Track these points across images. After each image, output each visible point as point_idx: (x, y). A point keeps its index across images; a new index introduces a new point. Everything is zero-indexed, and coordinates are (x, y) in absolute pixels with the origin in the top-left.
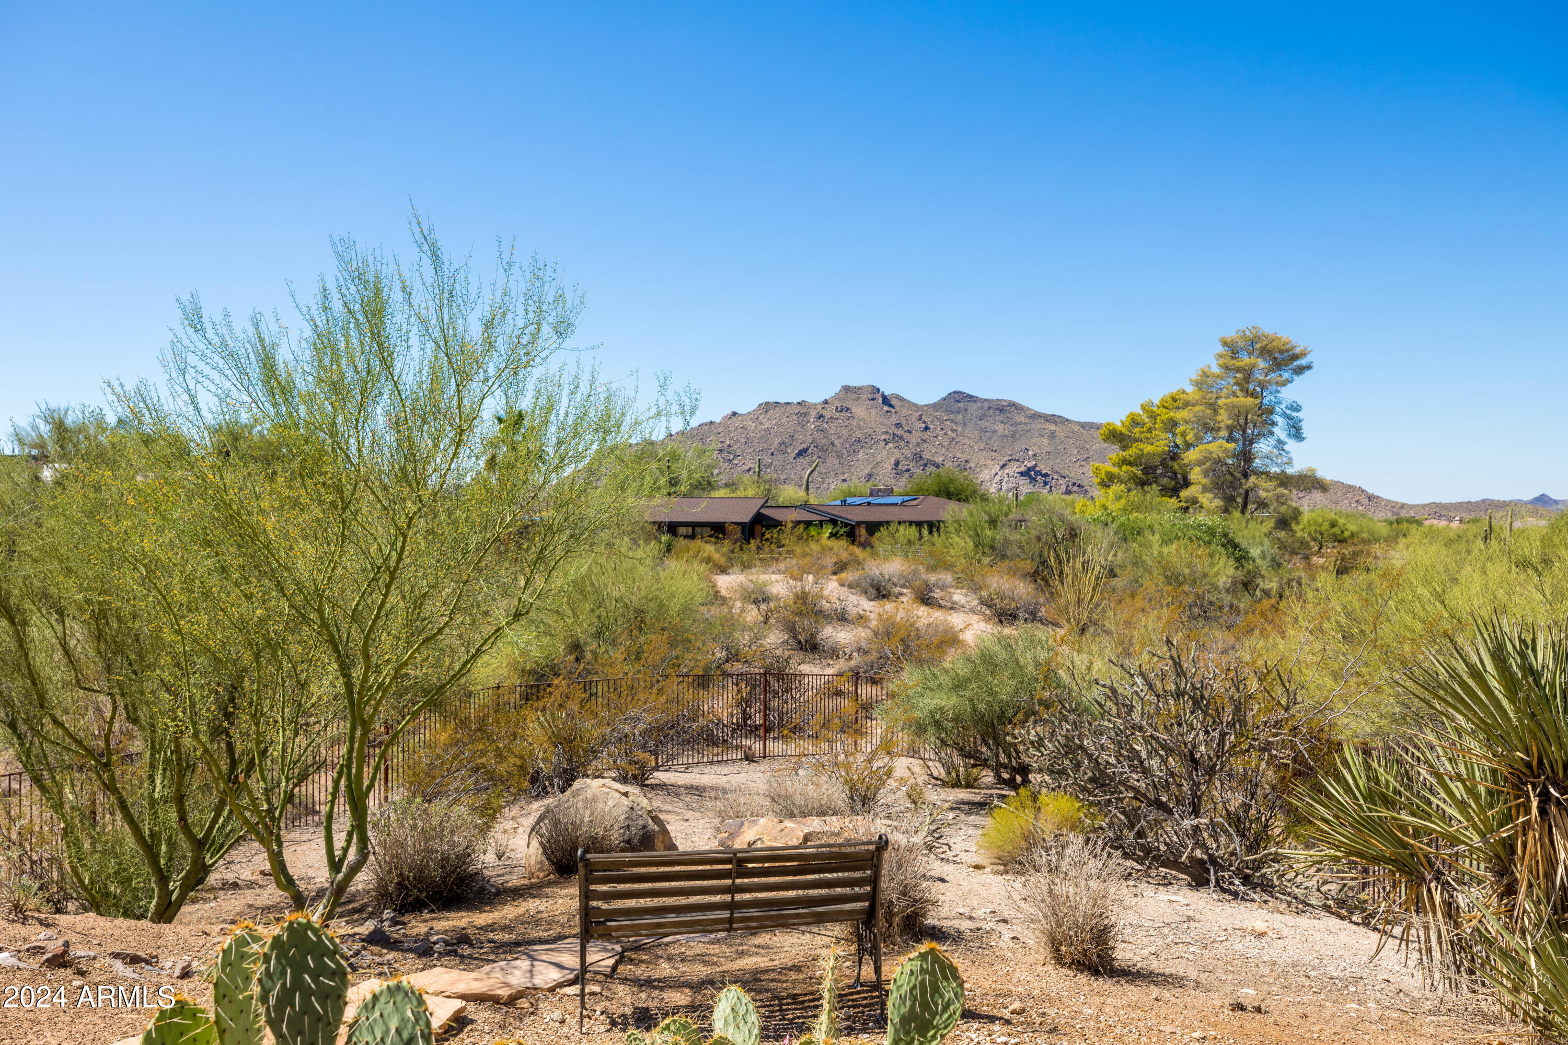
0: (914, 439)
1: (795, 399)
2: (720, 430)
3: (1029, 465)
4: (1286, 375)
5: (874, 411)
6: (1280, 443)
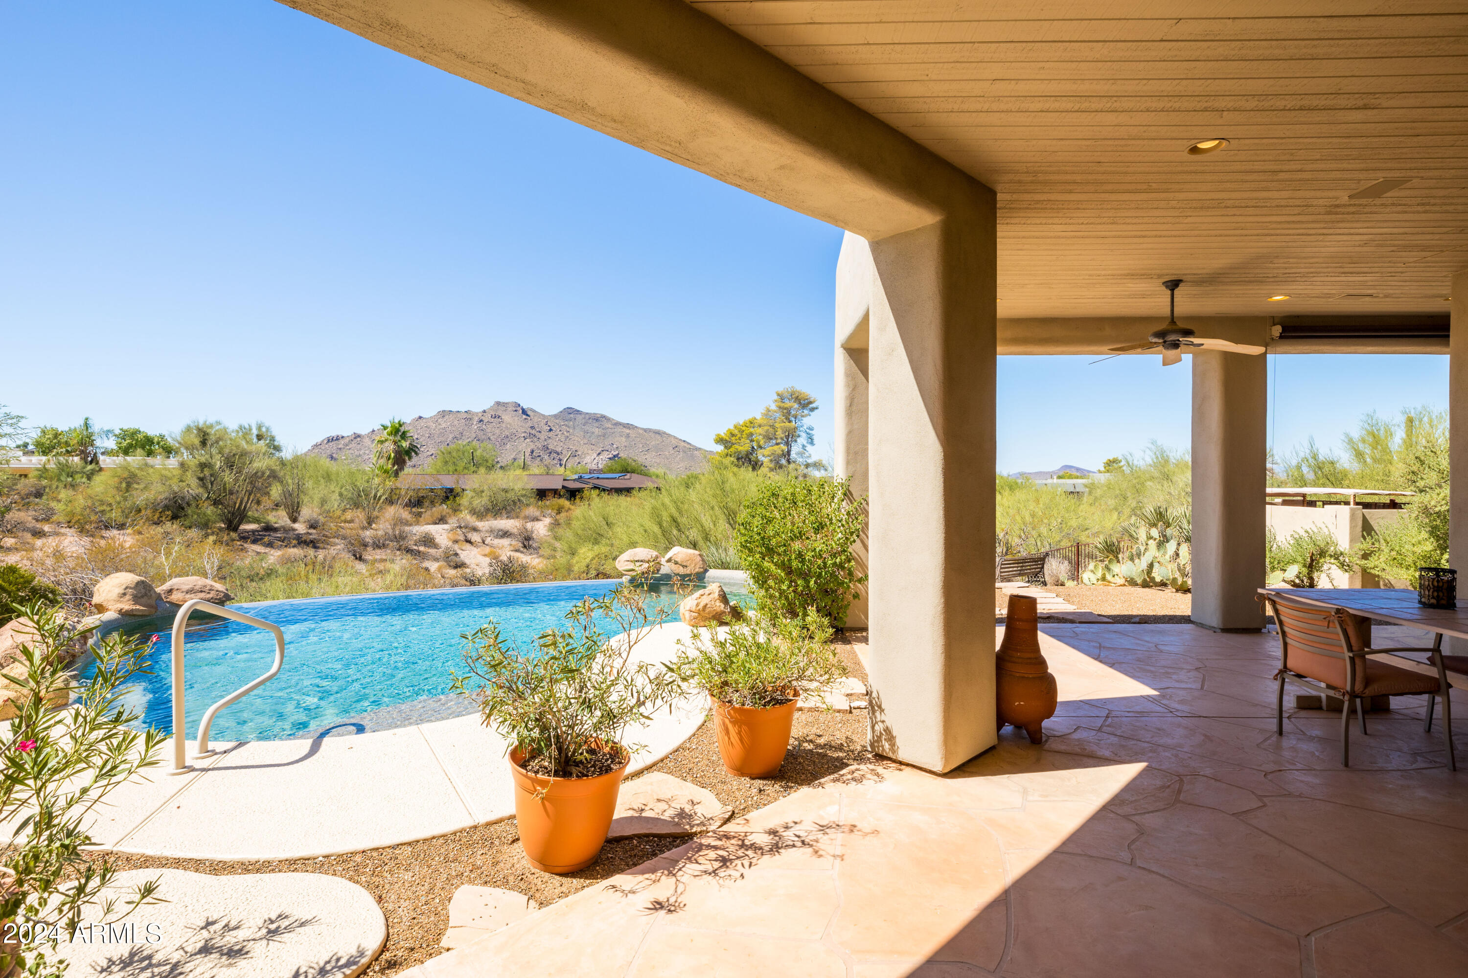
0: (543, 436)
1: (463, 409)
3: (615, 453)
4: (806, 412)
5: (516, 418)
6: (804, 446)
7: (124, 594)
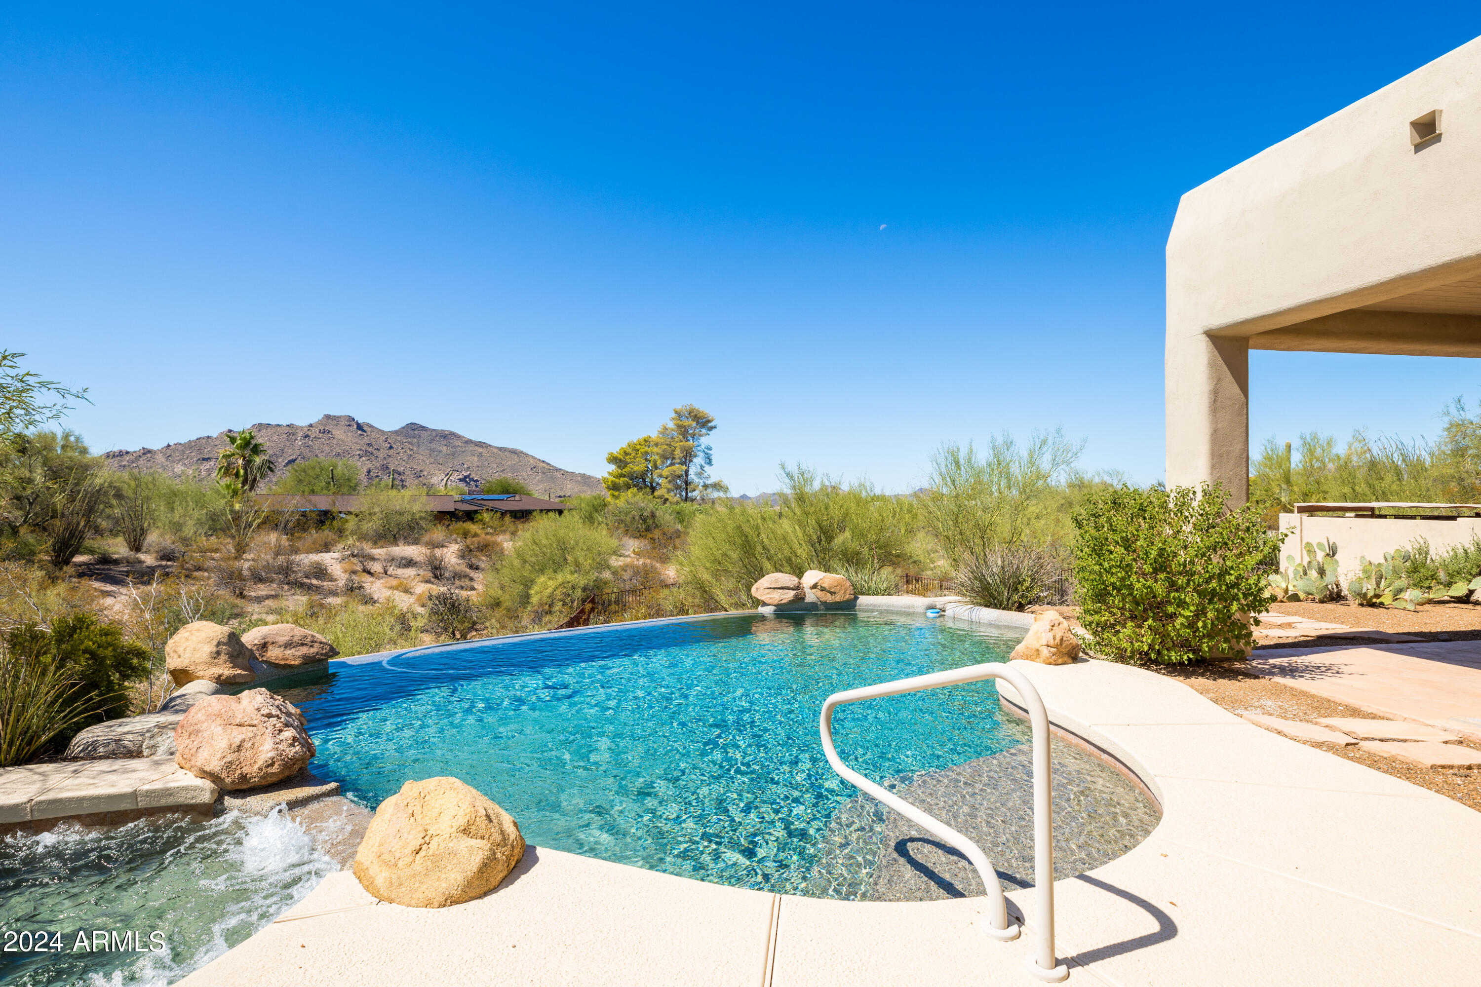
0: (381, 455)
1: (285, 423)
2: (217, 443)
4: (704, 431)
5: (350, 434)
6: (702, 467)
7: (218, 653)
